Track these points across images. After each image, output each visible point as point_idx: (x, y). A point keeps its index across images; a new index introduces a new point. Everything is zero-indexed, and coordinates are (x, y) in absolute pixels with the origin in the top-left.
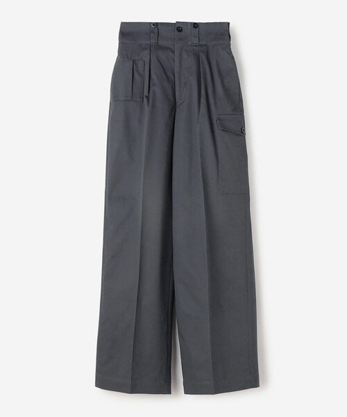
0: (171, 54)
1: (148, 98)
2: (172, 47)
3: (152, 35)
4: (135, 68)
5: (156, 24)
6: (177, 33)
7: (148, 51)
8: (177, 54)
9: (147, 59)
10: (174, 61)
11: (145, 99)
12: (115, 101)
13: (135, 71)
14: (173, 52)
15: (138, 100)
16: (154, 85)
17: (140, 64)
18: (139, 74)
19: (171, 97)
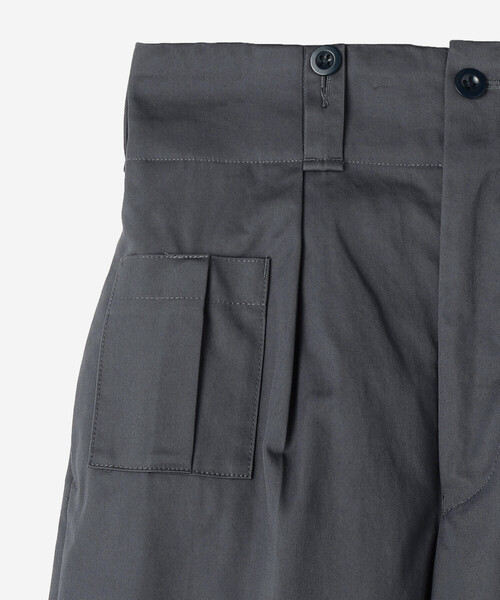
0: (416, 218)
1: (283, 461)
2: (422, 181)
3: (312, 116)
4: (217, 297)
5: (336, 58)
6: (457, 104)
7: (294, 207)
8: (452, 218)
9: (282, 248)
10: (434, 258)
11: (268, 473)
12: (99, 470)
13: (217, 316)
14: (431, 209)
15: (230, 469)
16: (322, 392)
17: (246, 275)
18: (239, 326)
19: (413, 460)
